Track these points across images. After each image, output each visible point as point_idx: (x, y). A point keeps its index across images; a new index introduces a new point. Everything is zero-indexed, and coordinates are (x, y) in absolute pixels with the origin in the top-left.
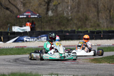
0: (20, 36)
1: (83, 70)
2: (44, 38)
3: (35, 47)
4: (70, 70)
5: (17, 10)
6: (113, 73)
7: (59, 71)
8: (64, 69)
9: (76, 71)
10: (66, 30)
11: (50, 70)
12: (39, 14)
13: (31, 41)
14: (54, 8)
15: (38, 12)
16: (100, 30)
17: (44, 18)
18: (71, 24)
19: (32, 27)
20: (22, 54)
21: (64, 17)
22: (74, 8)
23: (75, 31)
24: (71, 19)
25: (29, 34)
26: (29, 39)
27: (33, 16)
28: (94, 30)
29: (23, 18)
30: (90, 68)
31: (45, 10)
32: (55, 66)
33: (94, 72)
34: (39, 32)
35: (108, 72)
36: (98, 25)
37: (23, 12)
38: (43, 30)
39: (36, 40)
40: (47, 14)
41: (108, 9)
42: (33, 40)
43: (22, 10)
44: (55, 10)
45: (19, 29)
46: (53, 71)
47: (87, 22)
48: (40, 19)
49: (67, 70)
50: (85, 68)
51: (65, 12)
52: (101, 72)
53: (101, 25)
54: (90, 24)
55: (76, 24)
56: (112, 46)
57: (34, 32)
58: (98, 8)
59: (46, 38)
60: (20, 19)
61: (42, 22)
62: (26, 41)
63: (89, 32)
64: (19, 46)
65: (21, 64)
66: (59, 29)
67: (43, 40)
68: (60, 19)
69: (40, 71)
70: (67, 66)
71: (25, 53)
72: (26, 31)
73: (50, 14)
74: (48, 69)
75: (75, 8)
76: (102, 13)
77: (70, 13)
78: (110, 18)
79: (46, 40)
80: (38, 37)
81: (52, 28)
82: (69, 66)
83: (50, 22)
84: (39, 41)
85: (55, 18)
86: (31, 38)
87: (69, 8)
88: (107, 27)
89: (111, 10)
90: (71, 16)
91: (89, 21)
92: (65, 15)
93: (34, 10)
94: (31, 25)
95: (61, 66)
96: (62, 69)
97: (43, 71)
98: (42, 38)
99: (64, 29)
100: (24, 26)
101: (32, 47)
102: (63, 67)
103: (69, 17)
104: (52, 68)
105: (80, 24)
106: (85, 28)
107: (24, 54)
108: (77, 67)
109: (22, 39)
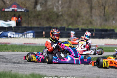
0: (4, 31)
1: (68, 70)
2: (30, 35)
3: (19, 44)
4: (55, 71)
5: (2, 2)
6: (101, 75)
7: (43, 71)
8: (48, 69)
9: (61, 71)
10: (55, 26)
11: (32, 69)
12: (26, 7)
13: (16, 37)
14: (43, 2)
15: (25, 6)
16: (93, 28)
17: (31, 12)
18: (61, 20)
19: (17, 22)
20: (5, 51)
21: (54, 12)
22: (65, 3)
23: (64, 28)
24: (62, 15)
25: (15, 30)
26: (14, 34)
27: (20, 10)
28: (86, 28)
29: (9, 11)
30: (76, 69)
31: (33, 4)
32: (39, 65)
33: (81, 73)
34: (25, 27)
35: (96, 75)
36: (91, 23)
37: (8, 5)
38: (30, 26)
39: (21, 37)
40: (35, 8)
41: (102, 5)
42: (18, 36)
43: (8, 2)
44: (44, 3)
45: (4, 23)
46: (36, 71)
47: (79, 19)
48: (28, 13)
49: (51, 71)
50: (71, 69)
51: (55, 7)
52: (88, 74)
53: (93, 22)
54: (82, 21)
55: (67, 20)
56: (104, 47)
57: (19, 28)
58: (91, 4)
59: (32, 34)
60: (5, 12)
61: (29, 17)
62: (10, 37)
63: (80, 29)
64: (3, 42)
65: (2, 62)
66: (47, 25)
67: (29, 37)
68: (49, 14)
69: (21, 70)
70: (52, 66)
71: (8, 50)
72: (11, 26)
73: (39, 9)
74: (30, 68)
75: (67, 2)
76: (95, 9)
77: (60, 8)
78: (104, 16)
79: (32, 37)
80: (23, 33)
81: (40, 24)
82: (54, 66)
83: (38, 17)
84: (25, 38)
85: (43, 13)
86: (16, 34)
87: (60, 2)
88: (101, 25)
89: (106, 6)
90: (62, 12)
91: (81, 18)
92: (55, 10)
93: (22, 3)
94: (16, 19)
95: (45, 66)
96: (46, 69)
97: (24, 70)
98: (28, 34)
99: (53, 25)
100: (9, 20)
101: (17, 43)
102: (47, 67)
103: (59, 12)
104: (35, 68)
105: (70, 20)
106: (76, 25)
107: (6, 51)
108: (62, 67)
109: (6, 35)
